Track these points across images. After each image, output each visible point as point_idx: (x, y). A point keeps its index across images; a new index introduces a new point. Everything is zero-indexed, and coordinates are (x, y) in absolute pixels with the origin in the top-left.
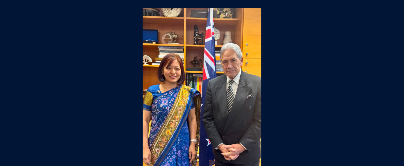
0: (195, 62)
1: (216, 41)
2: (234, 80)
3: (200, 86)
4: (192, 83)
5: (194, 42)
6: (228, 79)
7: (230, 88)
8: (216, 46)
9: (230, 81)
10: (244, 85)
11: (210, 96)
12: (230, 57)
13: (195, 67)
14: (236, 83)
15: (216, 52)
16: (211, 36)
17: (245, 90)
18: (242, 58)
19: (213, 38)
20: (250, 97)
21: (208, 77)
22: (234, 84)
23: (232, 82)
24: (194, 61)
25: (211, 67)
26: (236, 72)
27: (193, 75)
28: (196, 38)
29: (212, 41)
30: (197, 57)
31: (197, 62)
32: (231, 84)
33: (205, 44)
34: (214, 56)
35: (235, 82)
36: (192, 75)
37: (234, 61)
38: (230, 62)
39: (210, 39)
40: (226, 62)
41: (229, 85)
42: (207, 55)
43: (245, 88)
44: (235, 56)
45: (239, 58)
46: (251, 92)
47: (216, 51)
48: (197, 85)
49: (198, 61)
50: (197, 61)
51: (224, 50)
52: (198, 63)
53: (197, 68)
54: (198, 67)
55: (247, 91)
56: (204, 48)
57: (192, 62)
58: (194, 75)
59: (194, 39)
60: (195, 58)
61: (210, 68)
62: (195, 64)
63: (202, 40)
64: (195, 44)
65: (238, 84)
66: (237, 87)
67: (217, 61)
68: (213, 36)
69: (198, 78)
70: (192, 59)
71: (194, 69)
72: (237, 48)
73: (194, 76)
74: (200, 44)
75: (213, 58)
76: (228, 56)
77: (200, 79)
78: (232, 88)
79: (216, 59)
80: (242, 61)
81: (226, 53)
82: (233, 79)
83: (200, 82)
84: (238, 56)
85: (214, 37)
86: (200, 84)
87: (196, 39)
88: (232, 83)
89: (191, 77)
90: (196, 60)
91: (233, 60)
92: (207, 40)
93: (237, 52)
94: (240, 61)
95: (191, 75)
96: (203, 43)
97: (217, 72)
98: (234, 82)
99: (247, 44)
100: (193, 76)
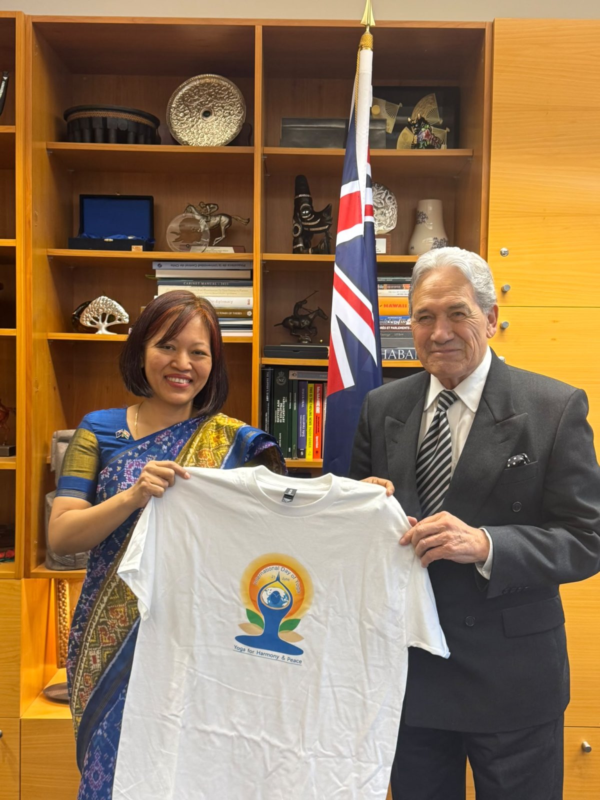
0: (297, 323)
1: (380, 236)
2: (458, 391)
3: (317, 418)
4: (287, 405)
5: (295, 243)
6: (435, 389)
7: (438, 424)
8: (379, 259)
9: (440, 395)
10: (498, 415)
11: (363, 457)
12: (443, 300)
13: (300, 342)
14: (466, 407)
15: (382, 283)
16: (360, 222)
17: (499, 437)
18: (496, 309)
19: (370, 227)
20: (520, 464)
21: (348, 381)
22: (456, 408)
23: (449, 399)
24: (295, 317)
25: (360, 343)
26: (467, 357)
27: (291, 372)
28: (303, 226)
29: (363, 239)
30: (305, 301)
31: (306, 322)
32: (446, 408)
33: (338, 250)
34: (374, 299)
35: (463, 402)
36: (287, 375)
37: (458, 314)
38: (442, 318)
39: (358, 230)
40: (427, 316)
41: (438, 410)
42: (346, 293)
43: (502, 426)
44: (465, 298)
45: (482, 306)
46: (522, 445)
47: (380, 279)
48: (305, 413)
49: (311, 317)
50: (306, 317)
51: (427, 272)
52: (309, 327)
53: (305, 345)
54: (310, 343)
55: (507, 439)
56: (331, 265)
57: (285, 323)
58: (296, 372)
59: (296, 230)
60: (298, 306)
61: (357, 345)
62: (296, 328)
63: (327, 235)
64: (296, 251)
65: (475, 410)
66: (468, 419)
67: (386, 317)
68: (369, 219)
69: (311, 386)
70: (285, 309)
71: (296, 350)
72: (477, 267)
73: (293, 376)
74: (316, 251)
75: (369, 306)
76: (437, 293)
77: (318, 389)
78: (447, 422)
79: (382, 310)
80: (492, 320)
81: (429, 283)
82: (453, 387)
83: (318, 404)
84: (479, 297)
85: (372, 224)
86: (318, 411)
87: (303, 231)
88: (451, 403)
89: (280, 381)
90: (301, 312)
91: (456, 313)
92: (343, 237)
93: (474, 281)
94: (486, 320)
95: (281, 374)
96: (329, 246)
97: (386, 364)
98: (456, 398)
99: (504, 249)
100: (291, 377)
